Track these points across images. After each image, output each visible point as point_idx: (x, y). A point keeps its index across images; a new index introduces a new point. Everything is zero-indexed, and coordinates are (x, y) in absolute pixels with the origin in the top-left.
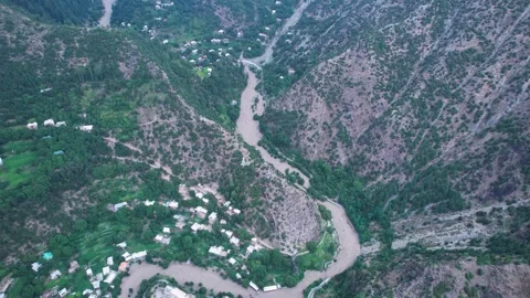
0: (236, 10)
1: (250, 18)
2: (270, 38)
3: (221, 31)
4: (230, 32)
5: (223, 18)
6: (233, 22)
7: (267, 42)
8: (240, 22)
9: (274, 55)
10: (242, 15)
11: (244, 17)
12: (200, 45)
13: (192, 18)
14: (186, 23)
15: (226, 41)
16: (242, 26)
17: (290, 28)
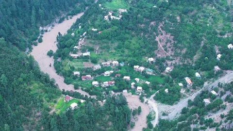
0: (179, 42)
1: (190, 55)
2: (194, 88)
3: (152, 59)
4: (160, 64)
5: (160, 45)
6: (169, 53)
7: (188, 91)
8: (176, 55)
9: (184, 111)
10: (181, 49)
11: (184, 51)
12: (120, 68)
13: (133, 36)
14: (123, 40)
15: (150, 72)
16: (177, 61)
17: (220, 85)
